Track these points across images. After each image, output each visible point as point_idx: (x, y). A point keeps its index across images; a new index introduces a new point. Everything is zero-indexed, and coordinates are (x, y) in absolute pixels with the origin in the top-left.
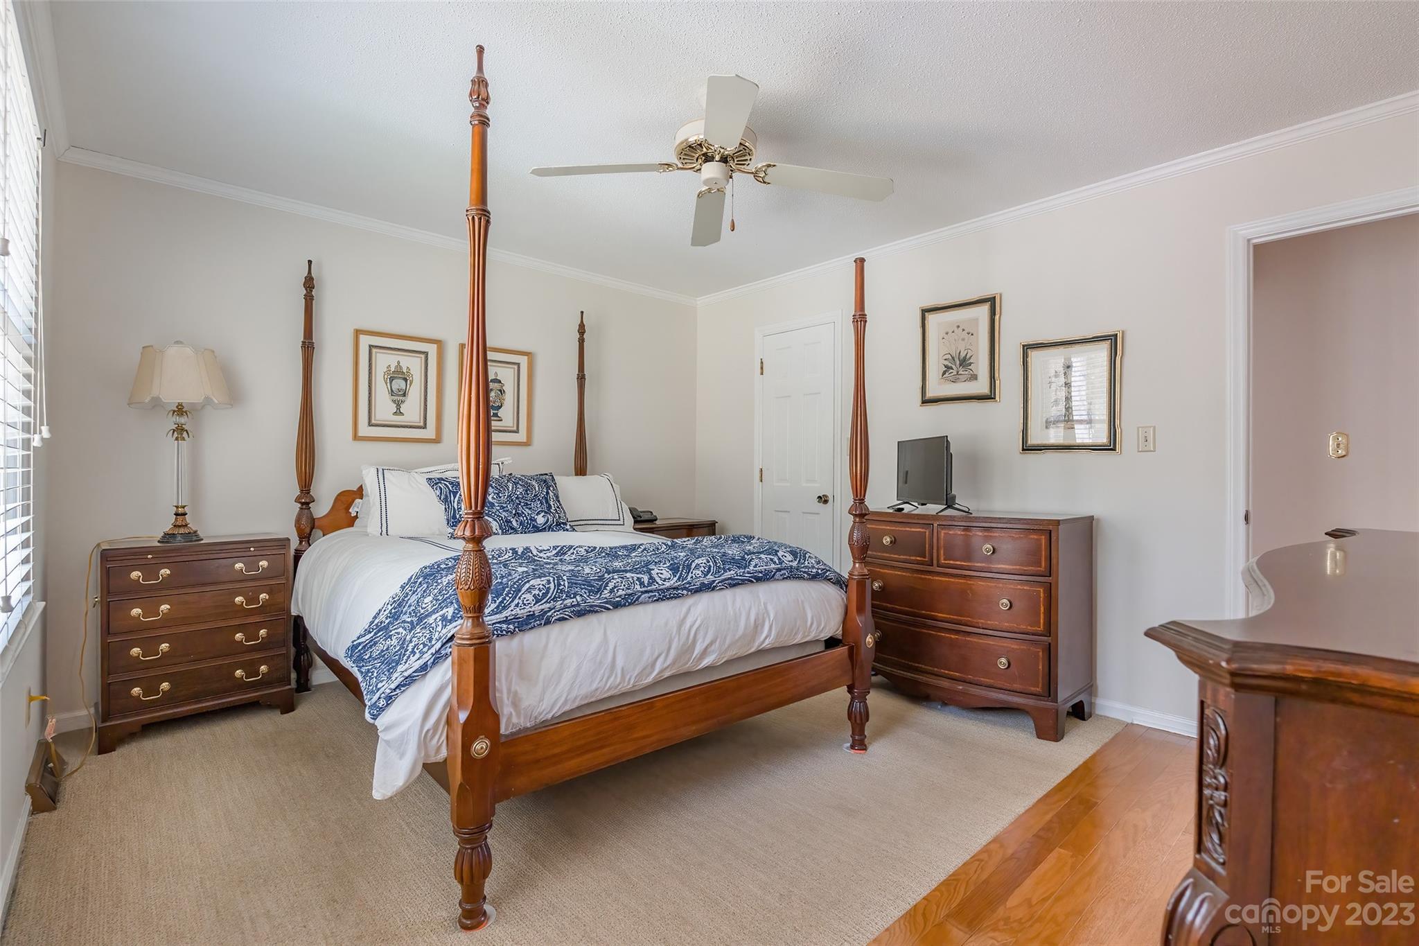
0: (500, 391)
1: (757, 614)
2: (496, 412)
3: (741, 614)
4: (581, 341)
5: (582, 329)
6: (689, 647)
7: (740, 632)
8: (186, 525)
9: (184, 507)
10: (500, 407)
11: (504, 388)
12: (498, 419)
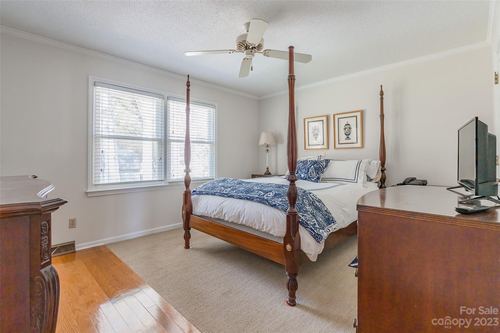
0: (349, 128)
1: (240, 211)
2: (348, 136)
3: (236, 208)
4: (382, 99)
5: (382, 94)
6: (221, 212)
7: (233, 214)
8: (268, 171)
9: (268, 167)
10: (349, 134)
11: (351, 127)
12: (349, 139)
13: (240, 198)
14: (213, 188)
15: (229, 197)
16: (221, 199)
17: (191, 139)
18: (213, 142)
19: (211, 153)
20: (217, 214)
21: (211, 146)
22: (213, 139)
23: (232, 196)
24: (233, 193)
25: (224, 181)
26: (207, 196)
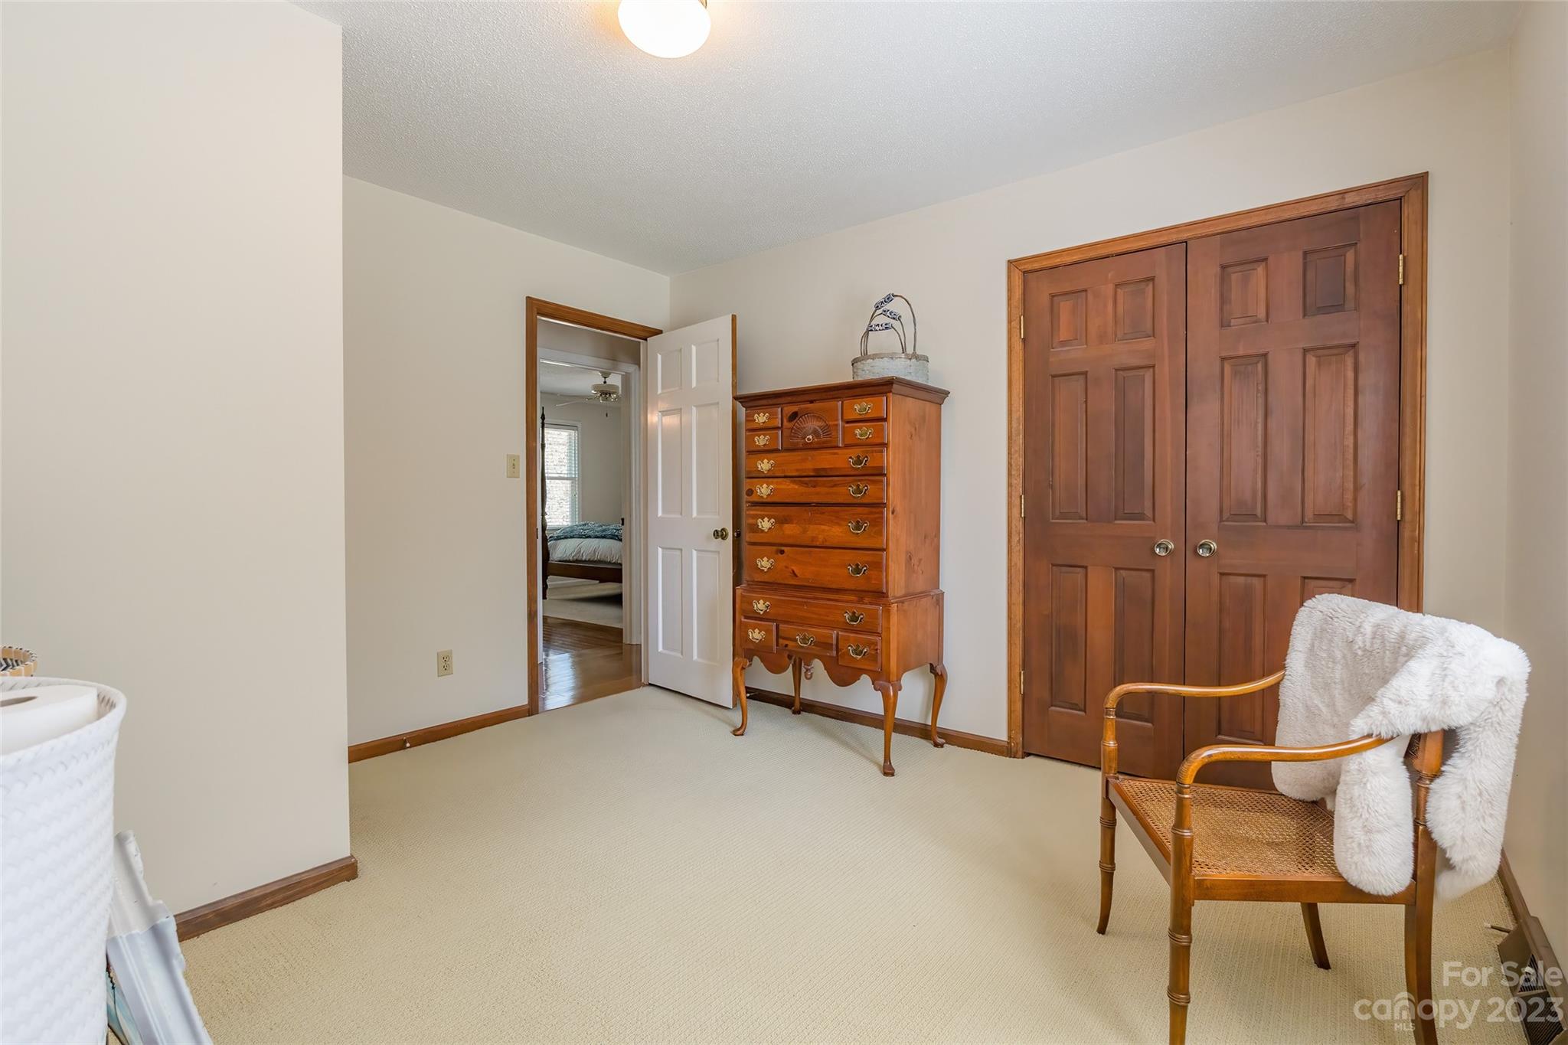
13: (597, 537)
14: (572, 531)
15: (587, 537)
16: (578, 541)
17: (546, 475)
18: (575, 478)
19: (572, 493)
20: (575, 555)
21: (572, 483)
22: (575, 474)
23: (589, 537)
24: (591, 533)
25: (585, 525)
26: (566, 540)
